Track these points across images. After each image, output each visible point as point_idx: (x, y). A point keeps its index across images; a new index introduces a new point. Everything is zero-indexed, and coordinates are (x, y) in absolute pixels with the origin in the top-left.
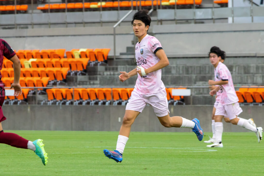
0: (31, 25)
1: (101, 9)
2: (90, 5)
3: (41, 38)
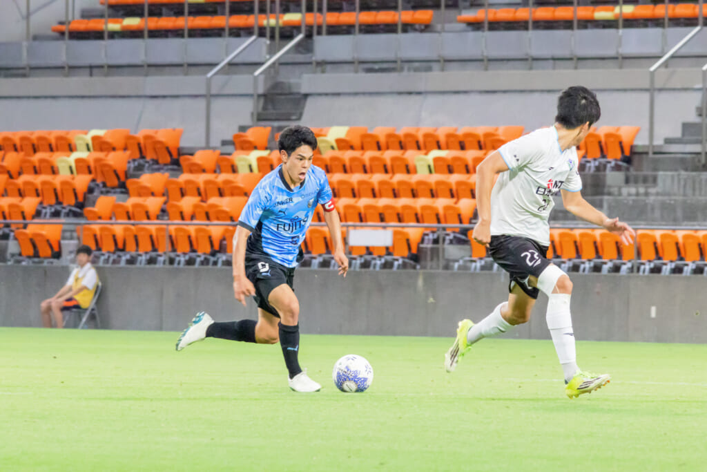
0: (438, 61)
1: (621, 23)
2: (593, 11)
3: (462, 97)
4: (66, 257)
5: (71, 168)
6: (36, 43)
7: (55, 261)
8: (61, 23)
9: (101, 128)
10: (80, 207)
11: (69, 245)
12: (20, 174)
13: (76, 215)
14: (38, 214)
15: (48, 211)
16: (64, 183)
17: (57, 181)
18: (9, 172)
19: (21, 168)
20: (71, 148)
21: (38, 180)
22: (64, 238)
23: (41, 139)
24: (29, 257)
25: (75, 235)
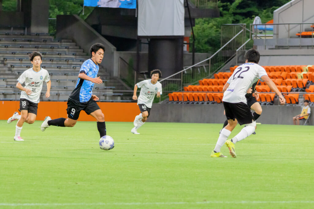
4: (300, 104)
5: (302, 77)
6: (291, 39)
7: (297, 105)
8: (299, 33)
9: (311, 65)
10: (304, 89)
11: (301, 100)
12: (286, 78)
13: (303, 91)
14: (291, 91)
15: (295, 90)
16: (300, 81)
17: (297, 80)
18: (283, 78)
19: (286, 77)
20: (302, 71)
21: (292, 80)
22: (300, 98)
23: (293, 68)
24: (289, 104)
25: (303, 97)
